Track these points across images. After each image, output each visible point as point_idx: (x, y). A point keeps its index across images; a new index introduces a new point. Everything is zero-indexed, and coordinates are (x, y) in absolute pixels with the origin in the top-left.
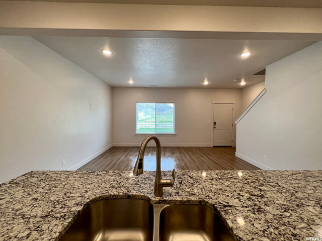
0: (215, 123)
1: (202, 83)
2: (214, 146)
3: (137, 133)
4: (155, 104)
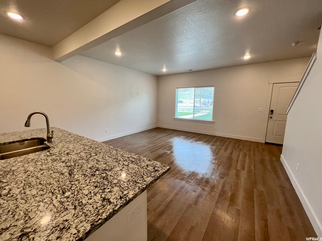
0: (272, 111)
1: (242, 58)
2: (266, 143)
3: (176, 117)
4: (194, 88)
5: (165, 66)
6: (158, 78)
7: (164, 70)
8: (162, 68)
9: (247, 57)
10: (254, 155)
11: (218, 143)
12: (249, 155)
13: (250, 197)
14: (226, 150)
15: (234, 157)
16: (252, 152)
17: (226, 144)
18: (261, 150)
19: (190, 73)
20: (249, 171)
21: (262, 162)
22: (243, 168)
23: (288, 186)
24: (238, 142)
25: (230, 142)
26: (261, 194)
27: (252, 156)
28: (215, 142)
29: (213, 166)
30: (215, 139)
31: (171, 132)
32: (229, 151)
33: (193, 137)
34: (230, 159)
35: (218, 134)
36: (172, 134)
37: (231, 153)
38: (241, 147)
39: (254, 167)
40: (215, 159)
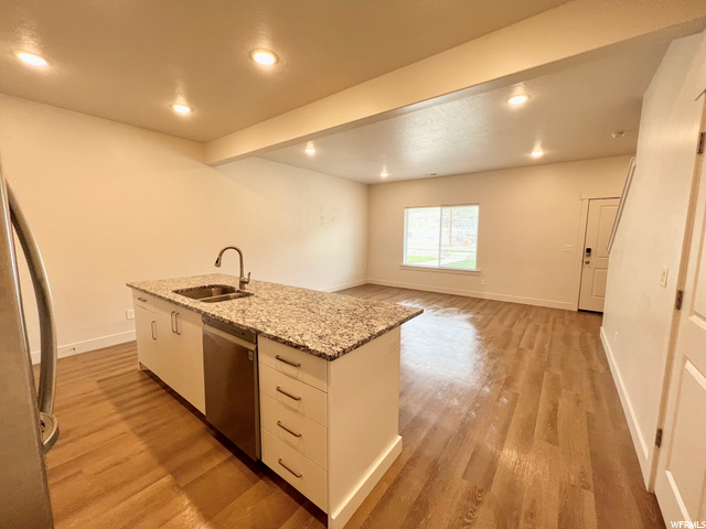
0: (589, 250)
1: (527, 155)
2: (579, 311)
3: (404, 263)
4: (439, 208)
5: (384, 168)
6: (370, 188)
7: (384, 175)
8: (380, 171)
9: (537, 153)
10: (553, 329)
11: (487, 311)
12: (545, 330)
13: (536, 380)
14: (501, 321)
15: (516, 331)
16: (550, 326)
17: (502, 312)
18: (567, 323)
19: (434, 179)
20: (541, 351)
21: (567, 339)
22: (531, 347)
23: (602, 369)
24: (526, 309)
25: (510, 310)
26: (555, 378)
27: (550, 330)
28: (482, 308)
29: (478, 343)
30: (482, 304)
31: (396, 292)
32: (507, 322)
33: (439, 301)
34: (508, 334)
35: (488, 295)
36: (398, 294)
37: (511, 326)
38: (531, 317)
39: (550, 345)
40: (480, 334)
